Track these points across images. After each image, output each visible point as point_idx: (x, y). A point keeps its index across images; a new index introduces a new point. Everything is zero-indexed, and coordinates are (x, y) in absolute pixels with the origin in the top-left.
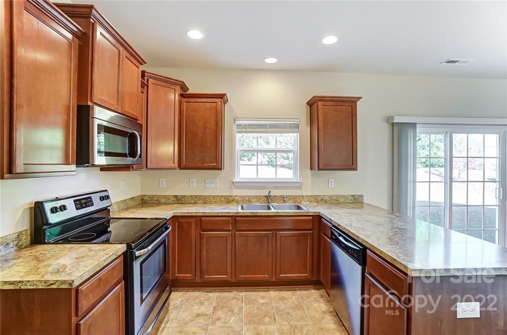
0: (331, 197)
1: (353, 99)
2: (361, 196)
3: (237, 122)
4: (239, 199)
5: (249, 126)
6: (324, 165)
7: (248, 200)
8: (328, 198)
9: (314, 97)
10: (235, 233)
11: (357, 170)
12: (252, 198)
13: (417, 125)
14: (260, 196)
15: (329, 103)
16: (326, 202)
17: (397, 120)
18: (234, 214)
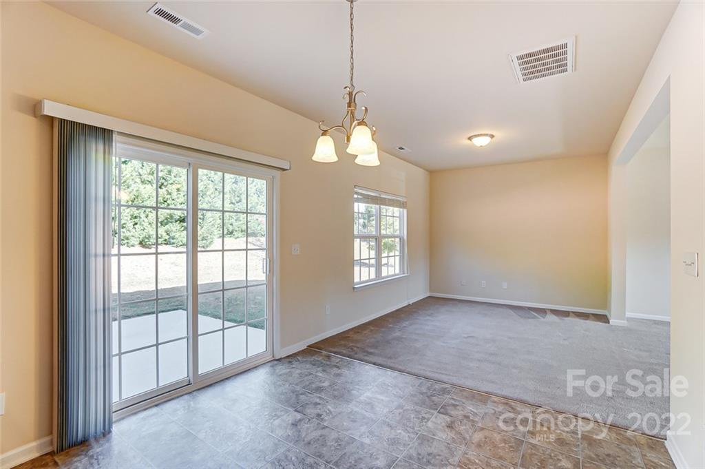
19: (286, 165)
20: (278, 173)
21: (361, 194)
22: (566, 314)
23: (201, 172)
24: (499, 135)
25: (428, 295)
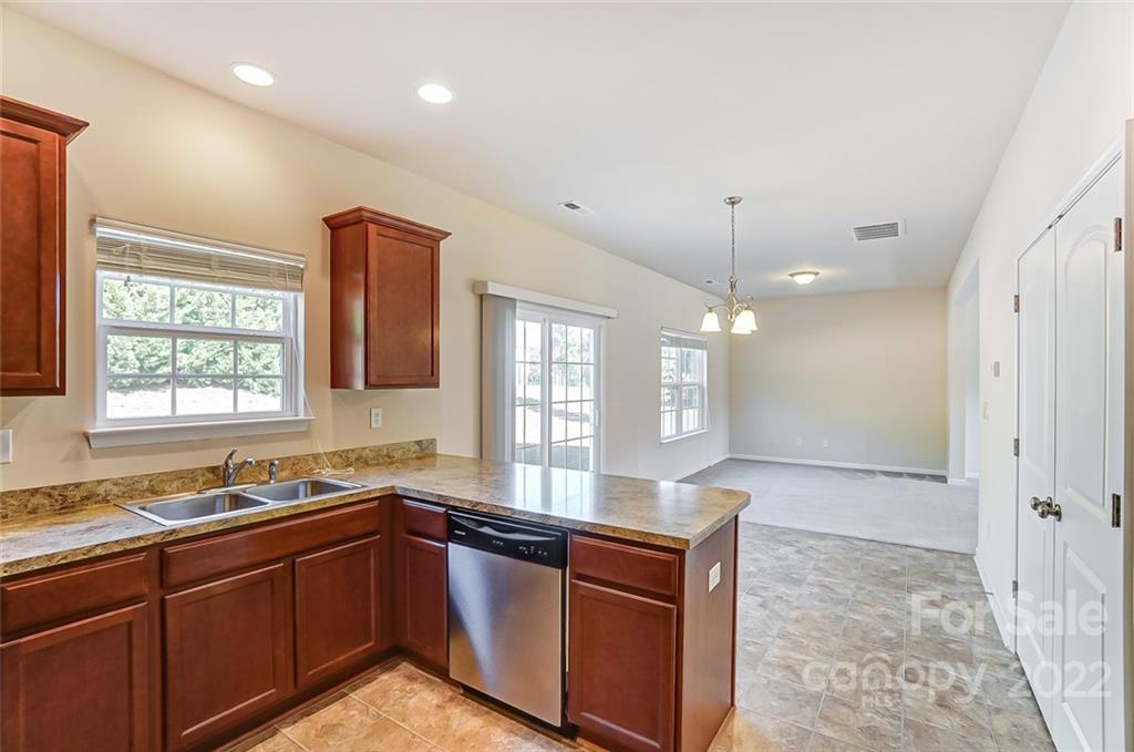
0: (377, 450)
1: (434, 234)
2: (433, 442)
3: (102, 231)
4: (115, 490)
5: (149, 251)
6: (378, 377)
7: (149, 489)
8: (371, 455)
9: (360, 209)
10: (163, 601)
11: (438, 387)
12: (162, 481)
13: (518, 304)
14: (193, 471)
15: (391, 233)
16: (367, 463)
17: (492, 289)
18: (158, 540)
19: (613, 313)
20: (604, 322)
21: (668, 337)
22: (899, 475)
23: (553, 325)
24: (824, 273)
25: (728, 456)
